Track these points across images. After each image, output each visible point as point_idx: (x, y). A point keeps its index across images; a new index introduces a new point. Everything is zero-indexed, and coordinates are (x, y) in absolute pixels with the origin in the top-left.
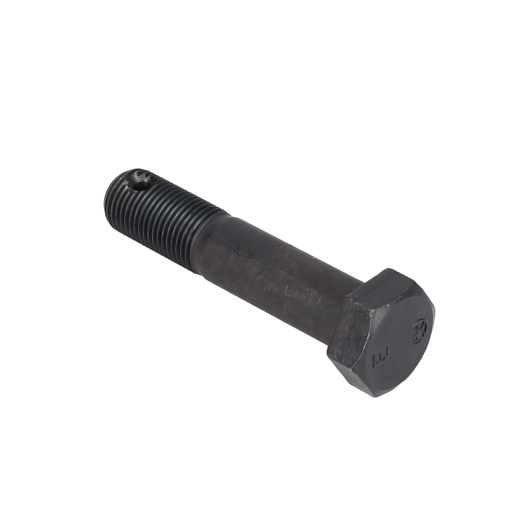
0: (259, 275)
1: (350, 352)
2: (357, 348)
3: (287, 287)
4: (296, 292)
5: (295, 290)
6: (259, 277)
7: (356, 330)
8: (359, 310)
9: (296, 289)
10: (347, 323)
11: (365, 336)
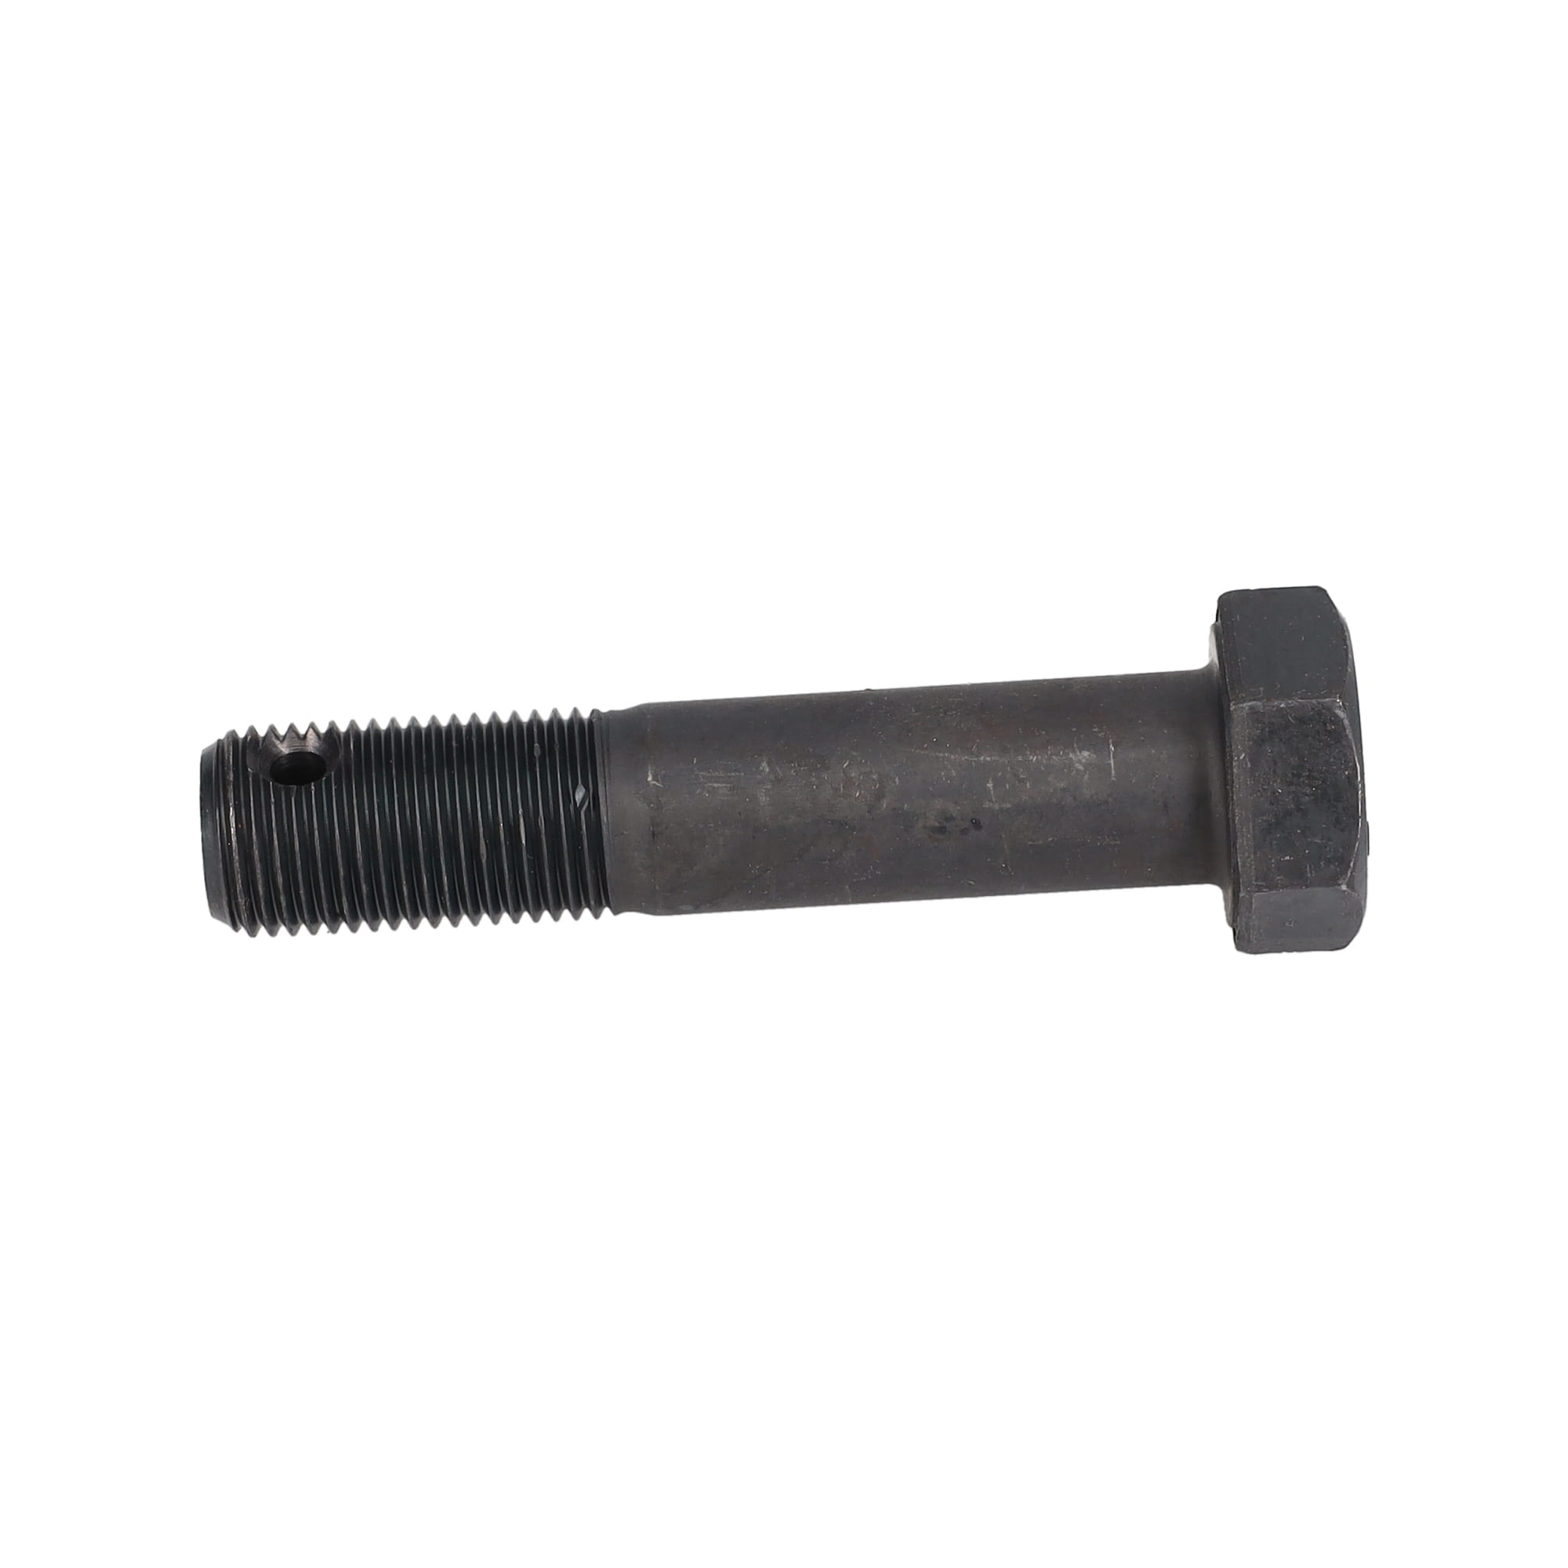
0: (879, 801)
1: (1320, 841)
2: (1338, 821)
3: (990, 785)
4: (1026, 784)
5: (1019, 782)
6: (885, 806)
7: (1312, 774)
8: (1295, 718)
9: (1021, 776)
10: (1274, 771)
11: (1348, 777)
